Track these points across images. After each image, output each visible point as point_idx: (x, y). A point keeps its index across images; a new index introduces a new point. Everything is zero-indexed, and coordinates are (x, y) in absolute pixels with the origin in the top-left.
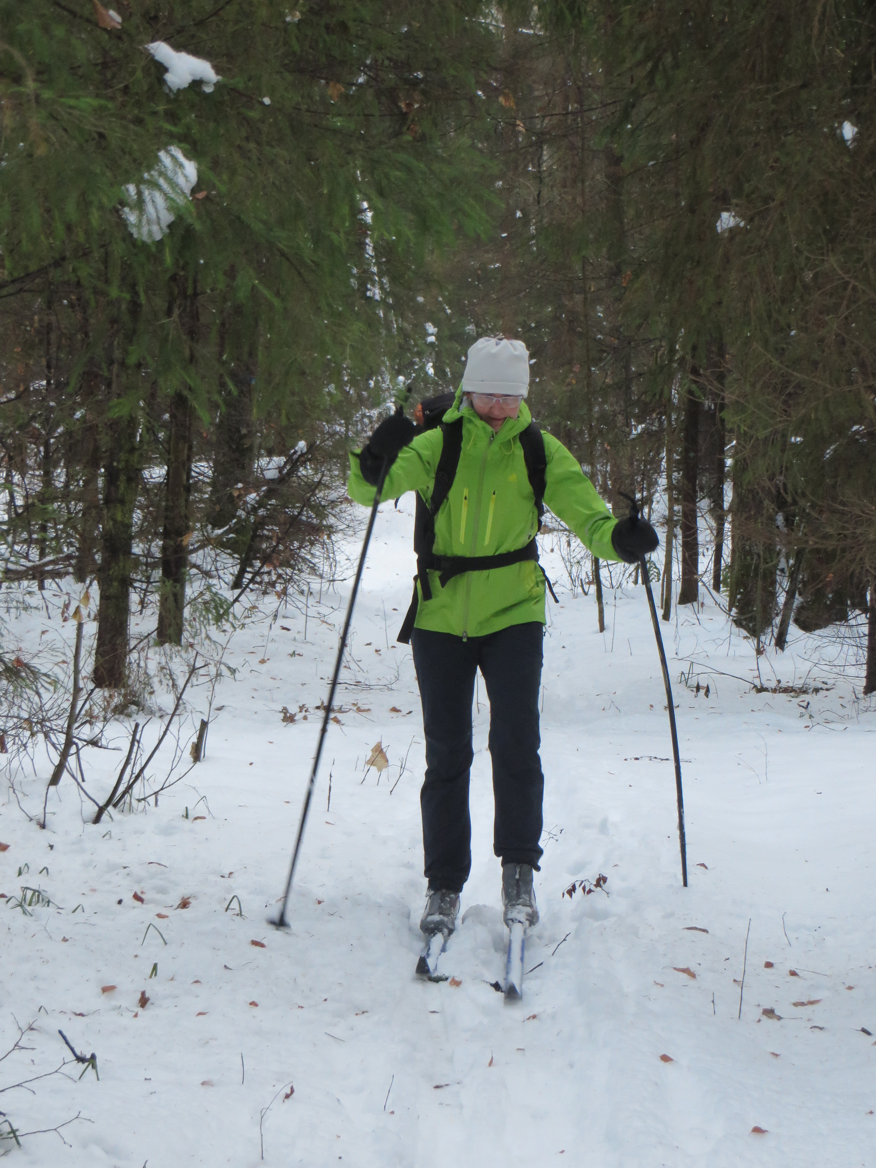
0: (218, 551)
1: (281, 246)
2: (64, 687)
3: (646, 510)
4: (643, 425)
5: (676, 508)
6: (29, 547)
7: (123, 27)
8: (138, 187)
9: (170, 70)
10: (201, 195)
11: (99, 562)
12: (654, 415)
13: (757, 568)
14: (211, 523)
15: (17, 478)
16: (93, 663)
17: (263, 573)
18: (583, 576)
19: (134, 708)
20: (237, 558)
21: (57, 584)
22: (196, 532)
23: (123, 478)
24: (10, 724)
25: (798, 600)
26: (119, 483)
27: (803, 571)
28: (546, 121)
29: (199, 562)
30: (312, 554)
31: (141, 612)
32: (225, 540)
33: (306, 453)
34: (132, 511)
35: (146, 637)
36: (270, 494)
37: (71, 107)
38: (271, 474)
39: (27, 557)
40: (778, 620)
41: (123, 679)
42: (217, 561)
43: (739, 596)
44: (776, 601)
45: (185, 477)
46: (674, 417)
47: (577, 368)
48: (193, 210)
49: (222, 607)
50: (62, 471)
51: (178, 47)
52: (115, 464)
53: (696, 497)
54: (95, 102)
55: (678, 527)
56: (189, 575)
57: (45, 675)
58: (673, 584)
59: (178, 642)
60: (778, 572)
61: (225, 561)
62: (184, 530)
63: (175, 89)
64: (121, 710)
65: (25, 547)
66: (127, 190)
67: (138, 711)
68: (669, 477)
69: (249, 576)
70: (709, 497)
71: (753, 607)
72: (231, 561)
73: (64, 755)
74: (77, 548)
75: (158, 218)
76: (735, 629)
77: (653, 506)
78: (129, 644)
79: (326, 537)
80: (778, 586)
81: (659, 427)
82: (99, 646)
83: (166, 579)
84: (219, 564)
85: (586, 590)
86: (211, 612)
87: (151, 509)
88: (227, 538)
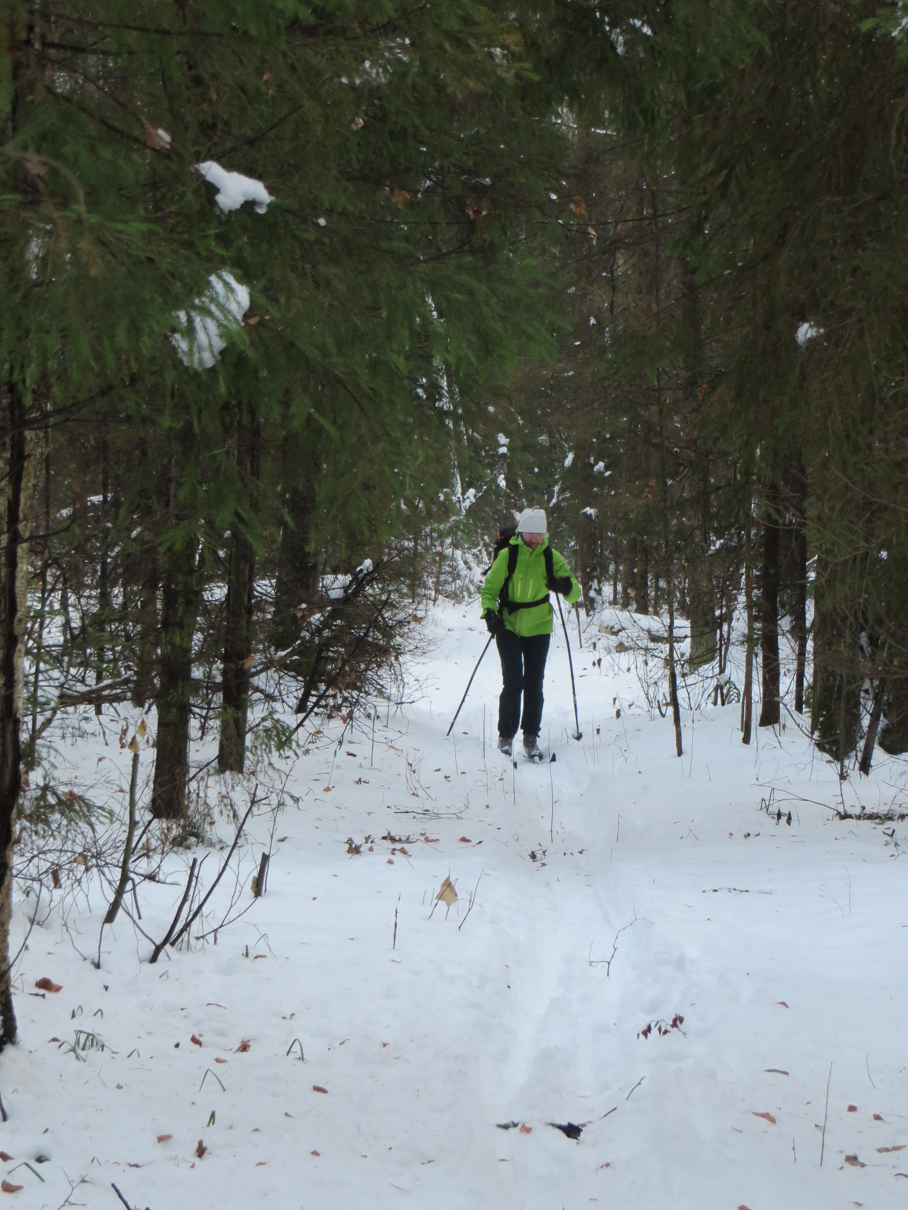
0: (282, 674)
1: (336, 372)
2: (120, 820)
3: (725, 627)
4: (722, 541)
5: (758, 625)
6: (85, 670)
7: (172, 147)
8: (188, 314)
9: (222, 191)
10: (253, 321)
11: (158, 686)
12: (733, 531)
13: (840, 689)
14: (273, 644)
15: (72, 599)
16: (151, 793)
17: (328, 696)
18: (660, 697)
19: (193, 840)
20: (301, 681)
21: (115, 709)
22: (259, 654)
23: (181, 600)
24: (64, 858)
25: (883, 722)
26: (177, 606)
27: (887, 692)
28: (619, 227)
29: (262, 686)
30: (379, 676)
31: (201, 738)
32: (288, 662)
33: (372, 572)
34: (191, 635)
35: (206, 766)
36: (334, 615)
37: (119, 232)
38: (336, 594)
39: (83, 681)
40: (862, 744)
41: (182, 810)
42: (280, 684)
43: (821, 719)
44: (860, 723)
45: (246, 598)
46: (753, 532)
47: (652, 483)
48: (245, 337)
49: (284, 735)
50: (119, 591)
51: (229, 167)
52: (173, 586)
53: (777, 615)
54: (144, 227)
55: (759, 646)
56: (251, 701)
57: (100, 808)
58: (754, 706)
59: (241, 771)
60: (862, 694)
61: (289, 684)
62: (245, 653)
63: (226, 211)
64: (180, 842)
65: (82, 669)
66: (178, 317)
67: (198, 843)
68: (748, 595)
69: (313, 699)
70: (791, 615)
71: (836, 731)
72: (295, 684)
73: (120, 892)
74: (134, 672)
75: (210, 345)
76: (818, 753)
77: (732, 625)
78: (188, 772)
79: (393, 658)
80: (862, 708)
81: (738, 542)
82: (157, 776)
83: (227, 706)
84: (282, 687)
85: (664, 712)
86: (273, 739)
87: (211, 631)
88: (290, 660)
